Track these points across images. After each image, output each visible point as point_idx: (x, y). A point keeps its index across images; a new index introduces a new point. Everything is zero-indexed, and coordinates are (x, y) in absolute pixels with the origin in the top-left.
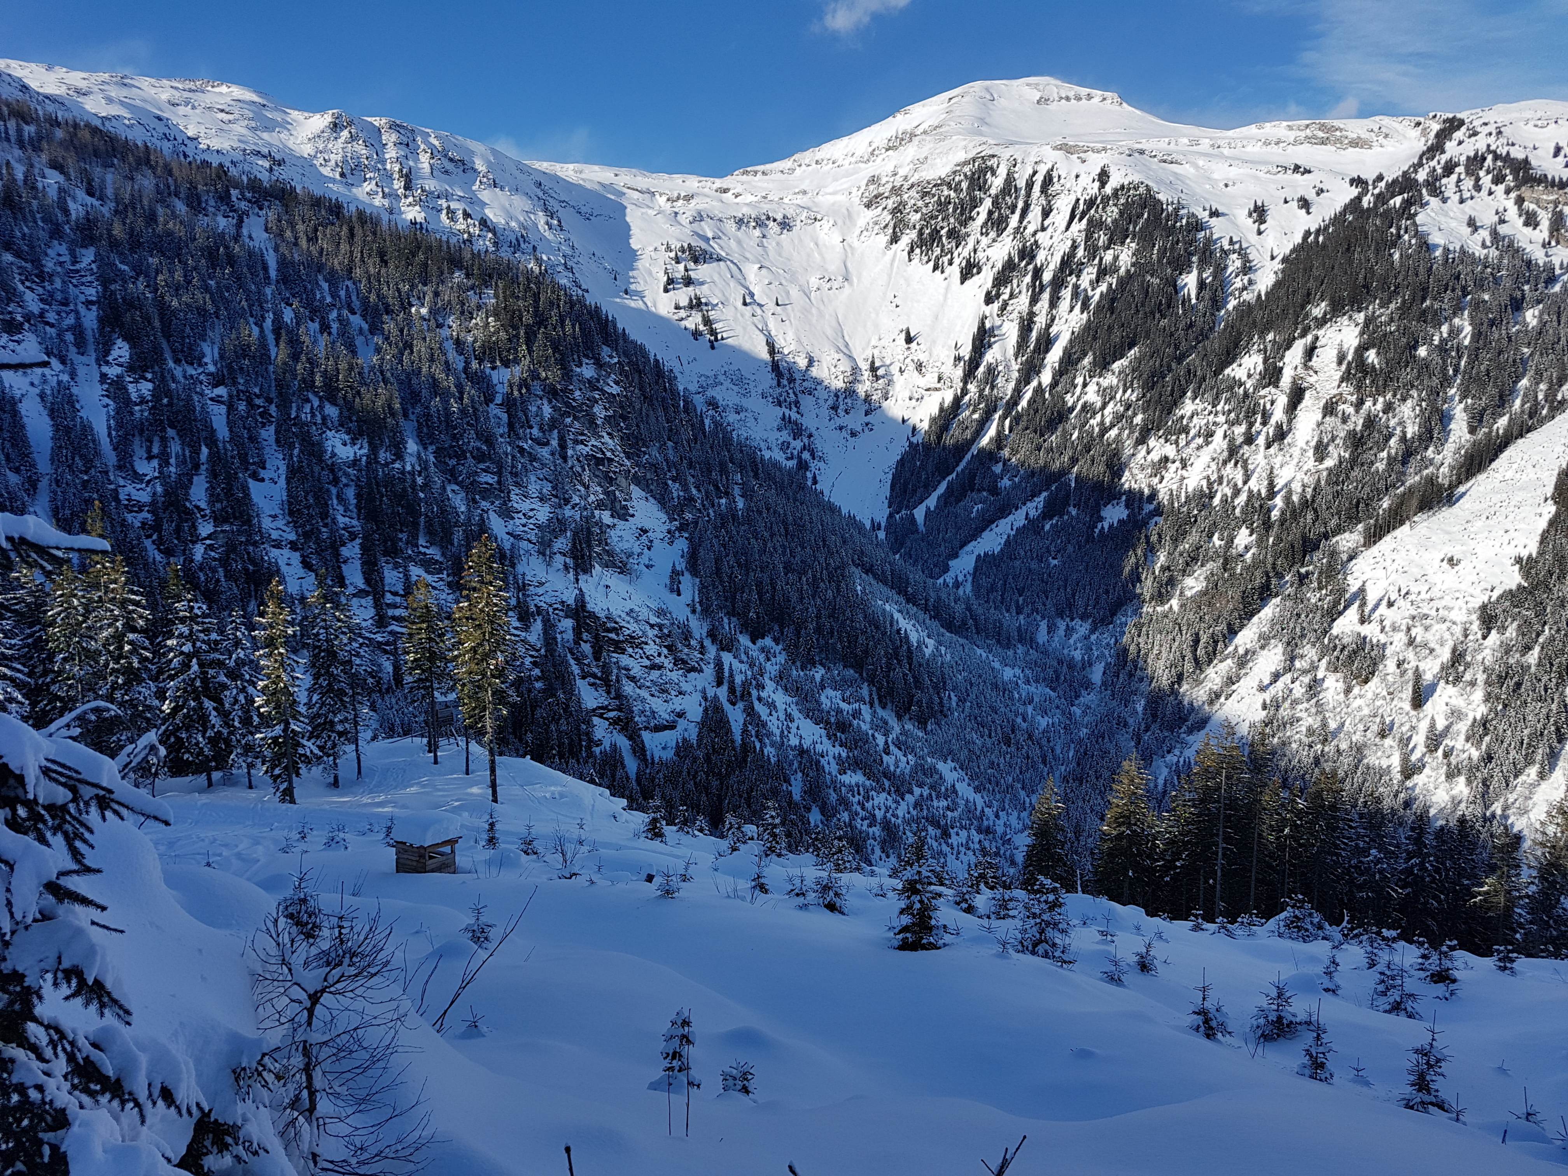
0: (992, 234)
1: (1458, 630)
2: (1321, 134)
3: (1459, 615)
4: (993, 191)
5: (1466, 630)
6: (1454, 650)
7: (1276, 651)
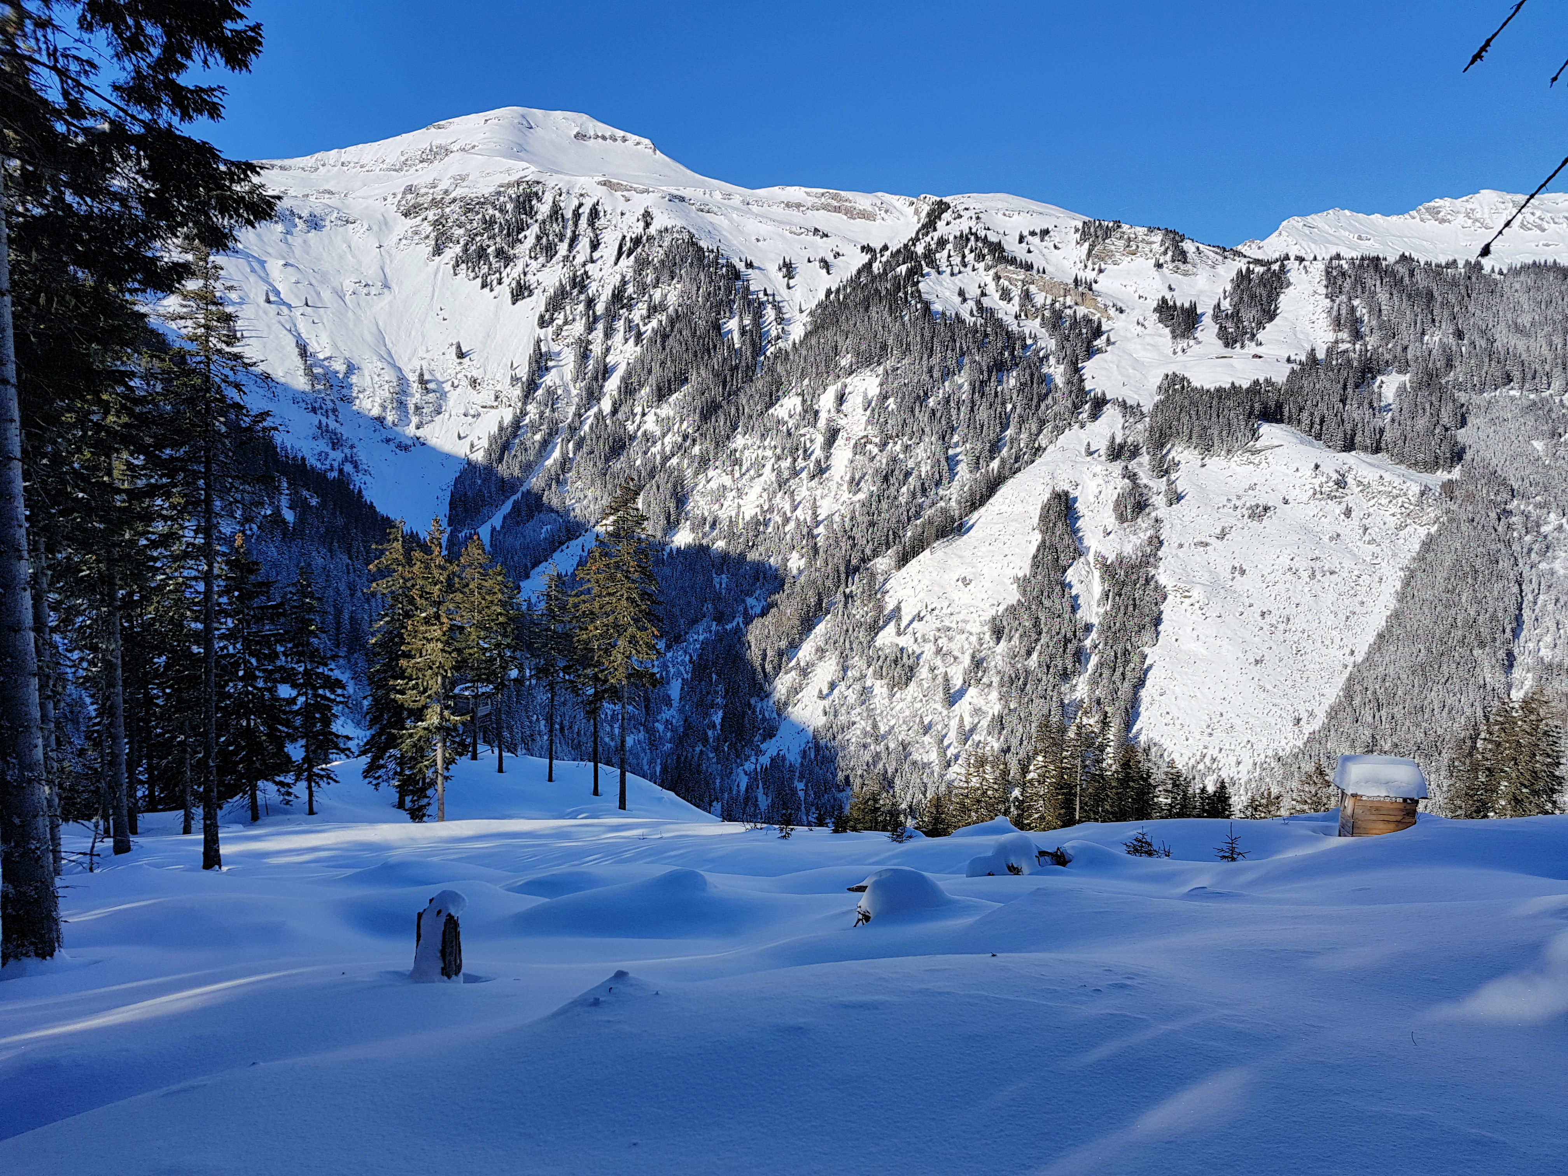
0: (542, 260)
1: (974, 639)
2: (835, 203)
3: (975, 627)
4: (539, 217)
5: (980, 639)
6: (973, 657)
7: (830, 662)
